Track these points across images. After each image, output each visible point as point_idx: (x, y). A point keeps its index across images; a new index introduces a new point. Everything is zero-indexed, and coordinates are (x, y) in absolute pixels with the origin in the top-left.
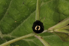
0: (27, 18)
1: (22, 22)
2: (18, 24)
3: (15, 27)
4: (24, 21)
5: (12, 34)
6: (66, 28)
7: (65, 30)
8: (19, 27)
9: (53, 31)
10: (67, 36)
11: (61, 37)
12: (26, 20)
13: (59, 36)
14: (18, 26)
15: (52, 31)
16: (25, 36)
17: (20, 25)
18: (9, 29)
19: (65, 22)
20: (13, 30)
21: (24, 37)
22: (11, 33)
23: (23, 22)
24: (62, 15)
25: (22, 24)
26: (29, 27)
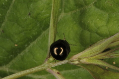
0: (36, 40)
1: (27, 46)
2: (21, 49)
3: (16, 55)
4: (31, 45)
5: (9, 66)
6: (101, 58)
7: (98, 60)
8: (22, 54)
9: (79, 61)
10: (102, 71)
11: (93, 73)
12: (35, 42)
13: (89, 70)
14: (20, 53)
15: (77, 62)
16: (31, 70)
17: (24, 51)
18: (5, 58)
19: (98, 46)
20: (12, 59)
21: (28, 71)
22: (7, 65)
23: (29, 46)
24: (96, 34)
25: (27, 50)
26: (38, 55)
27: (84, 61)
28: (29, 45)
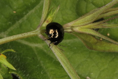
0: (35, 8)
1: (26, 14)
2: (19, 16)
4: (30, 13)
5: (7, 33)
6: (93, 27)
7: (90, 30)
8: (20, 21)
9: (72, 29)
10: (96, 41)
13: (82, 39)
14: (18, 20)
17: (22, 19)
20: (10, 26)
23: (28, 14)
25: (25, 18)
26: (36, 23)
27: (77, 29)
28: (27, 12)
